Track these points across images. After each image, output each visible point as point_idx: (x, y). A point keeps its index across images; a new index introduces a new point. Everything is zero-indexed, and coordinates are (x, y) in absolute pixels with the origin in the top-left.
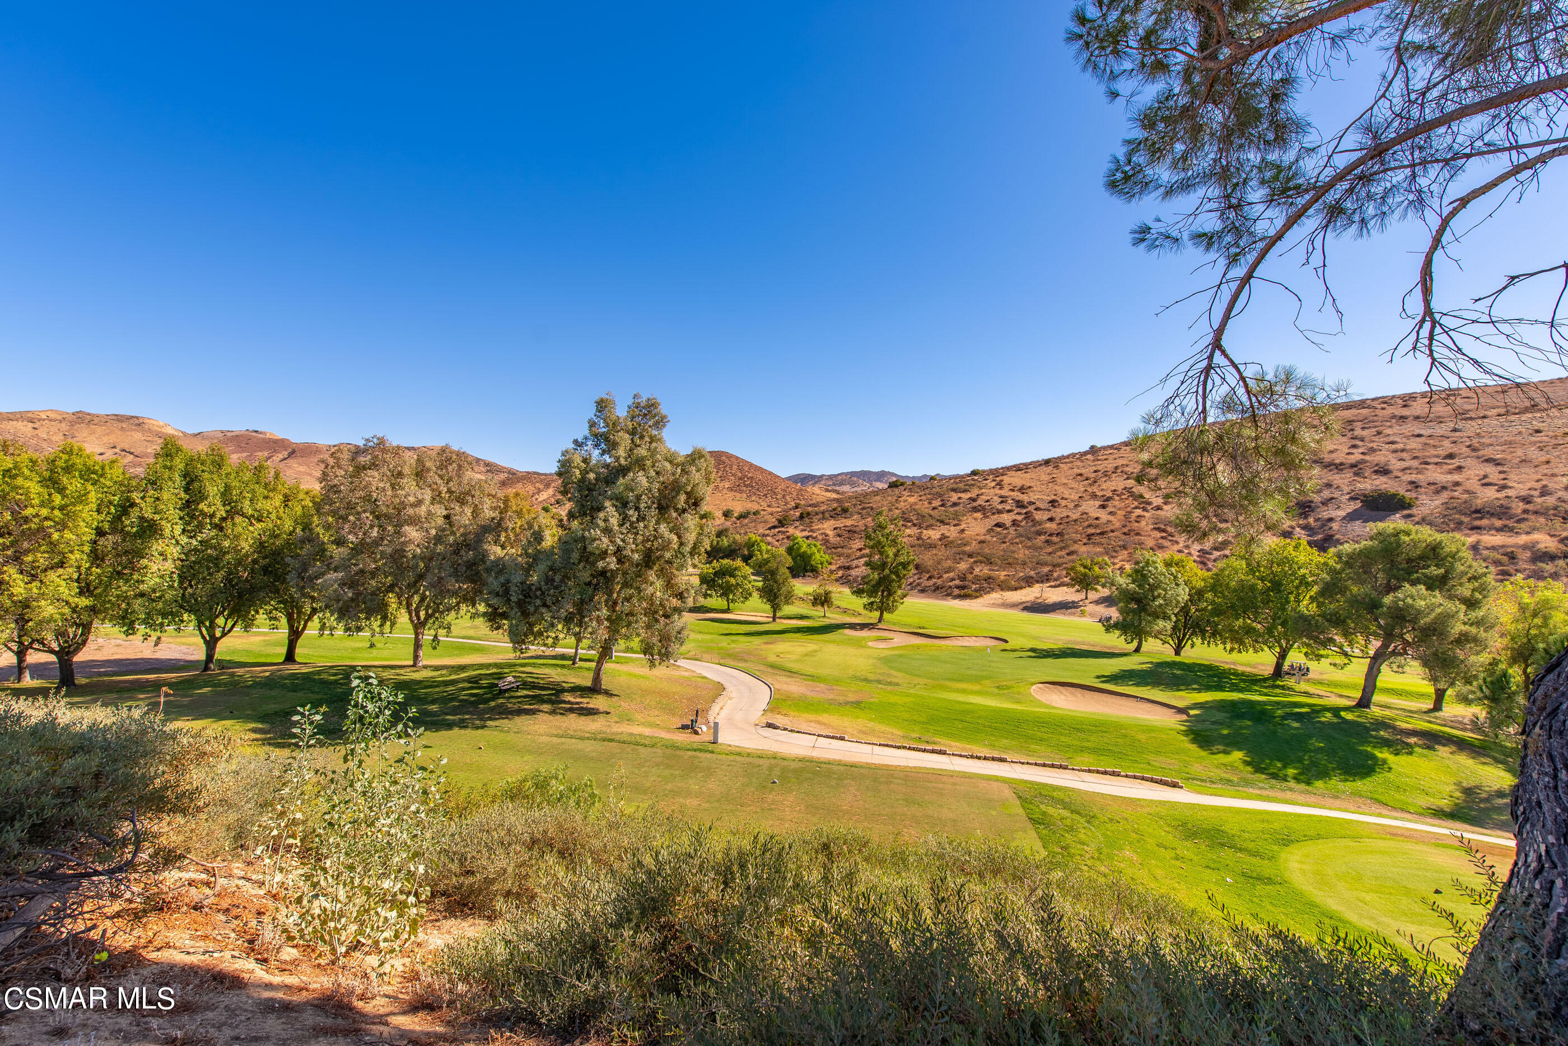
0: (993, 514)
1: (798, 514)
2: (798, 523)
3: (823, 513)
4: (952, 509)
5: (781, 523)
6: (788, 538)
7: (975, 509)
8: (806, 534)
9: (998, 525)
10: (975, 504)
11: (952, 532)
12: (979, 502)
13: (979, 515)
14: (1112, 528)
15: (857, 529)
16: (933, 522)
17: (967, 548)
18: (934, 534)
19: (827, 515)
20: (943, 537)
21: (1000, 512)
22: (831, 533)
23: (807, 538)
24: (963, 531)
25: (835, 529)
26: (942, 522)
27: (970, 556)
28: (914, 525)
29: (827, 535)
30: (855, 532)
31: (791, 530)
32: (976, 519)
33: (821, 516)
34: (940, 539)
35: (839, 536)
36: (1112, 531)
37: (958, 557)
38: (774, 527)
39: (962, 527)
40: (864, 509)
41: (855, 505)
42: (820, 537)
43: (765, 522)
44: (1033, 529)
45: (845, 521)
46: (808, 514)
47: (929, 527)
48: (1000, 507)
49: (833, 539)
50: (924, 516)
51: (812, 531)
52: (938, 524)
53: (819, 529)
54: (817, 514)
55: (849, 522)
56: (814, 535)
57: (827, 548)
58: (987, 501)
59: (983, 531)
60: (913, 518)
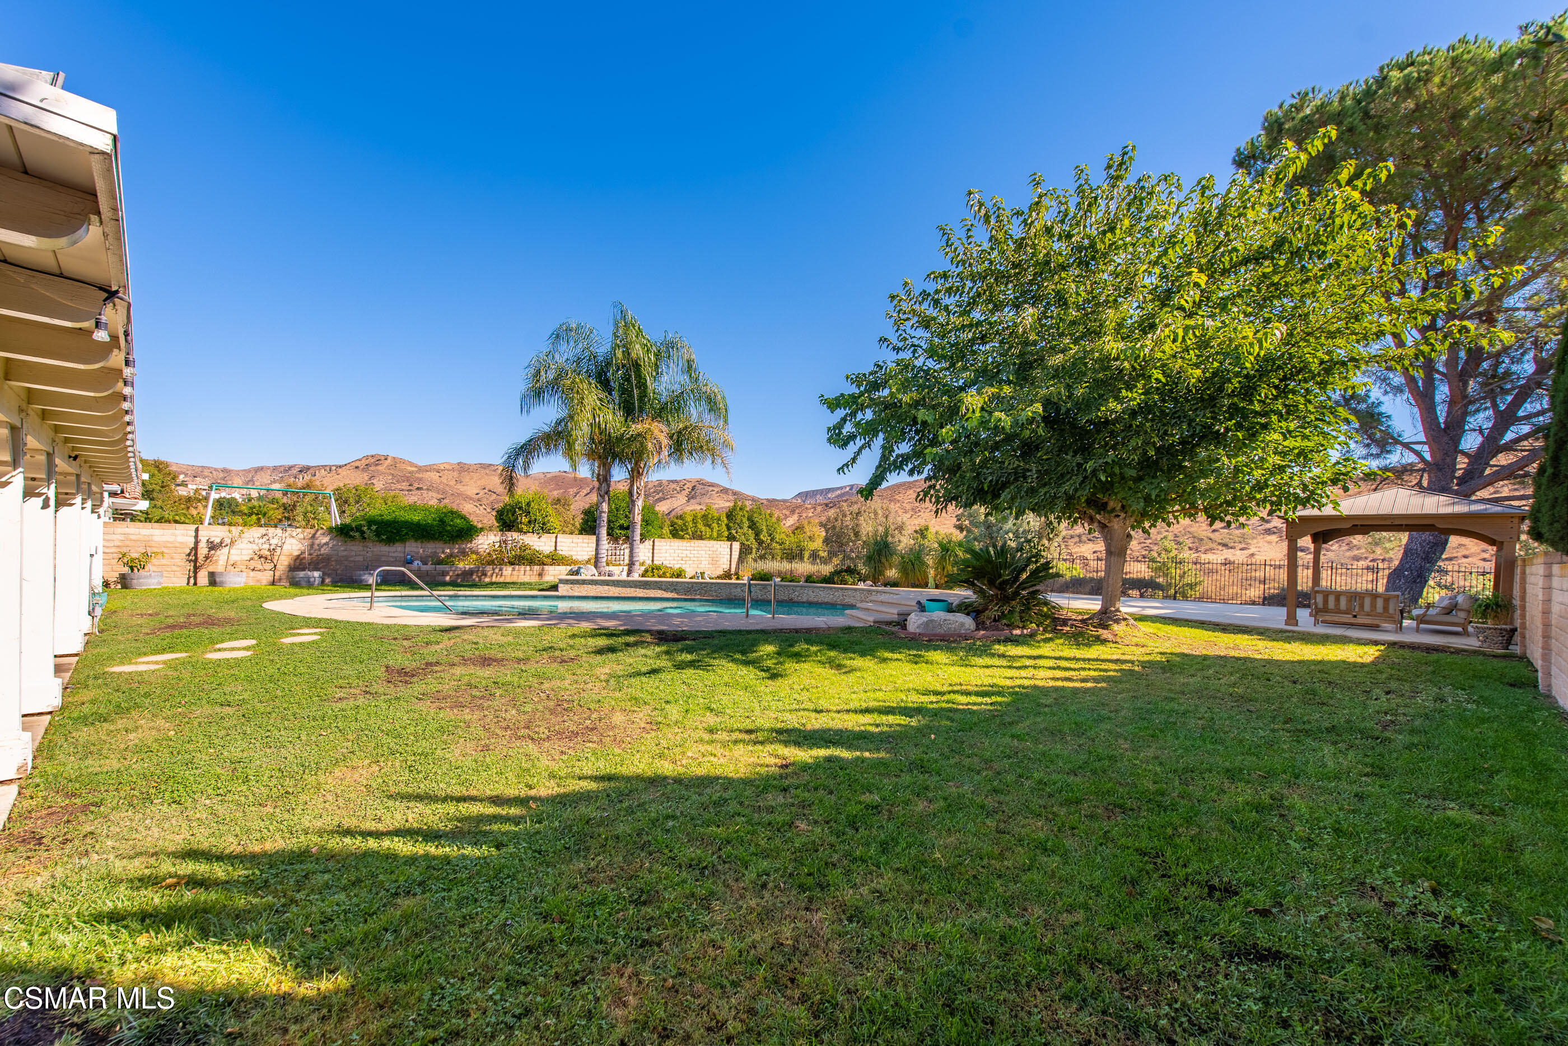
3: (1079, 536)
4: (1237, 532)
10: (1268, 526)
14: (1466, 553)
16: (1214, 546)
18: (1217, 557)
19: (1084, 538)
24: (1252, 555)
26: (1225, 545)
32: (1269, 543)
33: (1077, 539)
36: (1465, 557)
39: (1251, 551)
44: (1348, 554)
54: (1072, 537)
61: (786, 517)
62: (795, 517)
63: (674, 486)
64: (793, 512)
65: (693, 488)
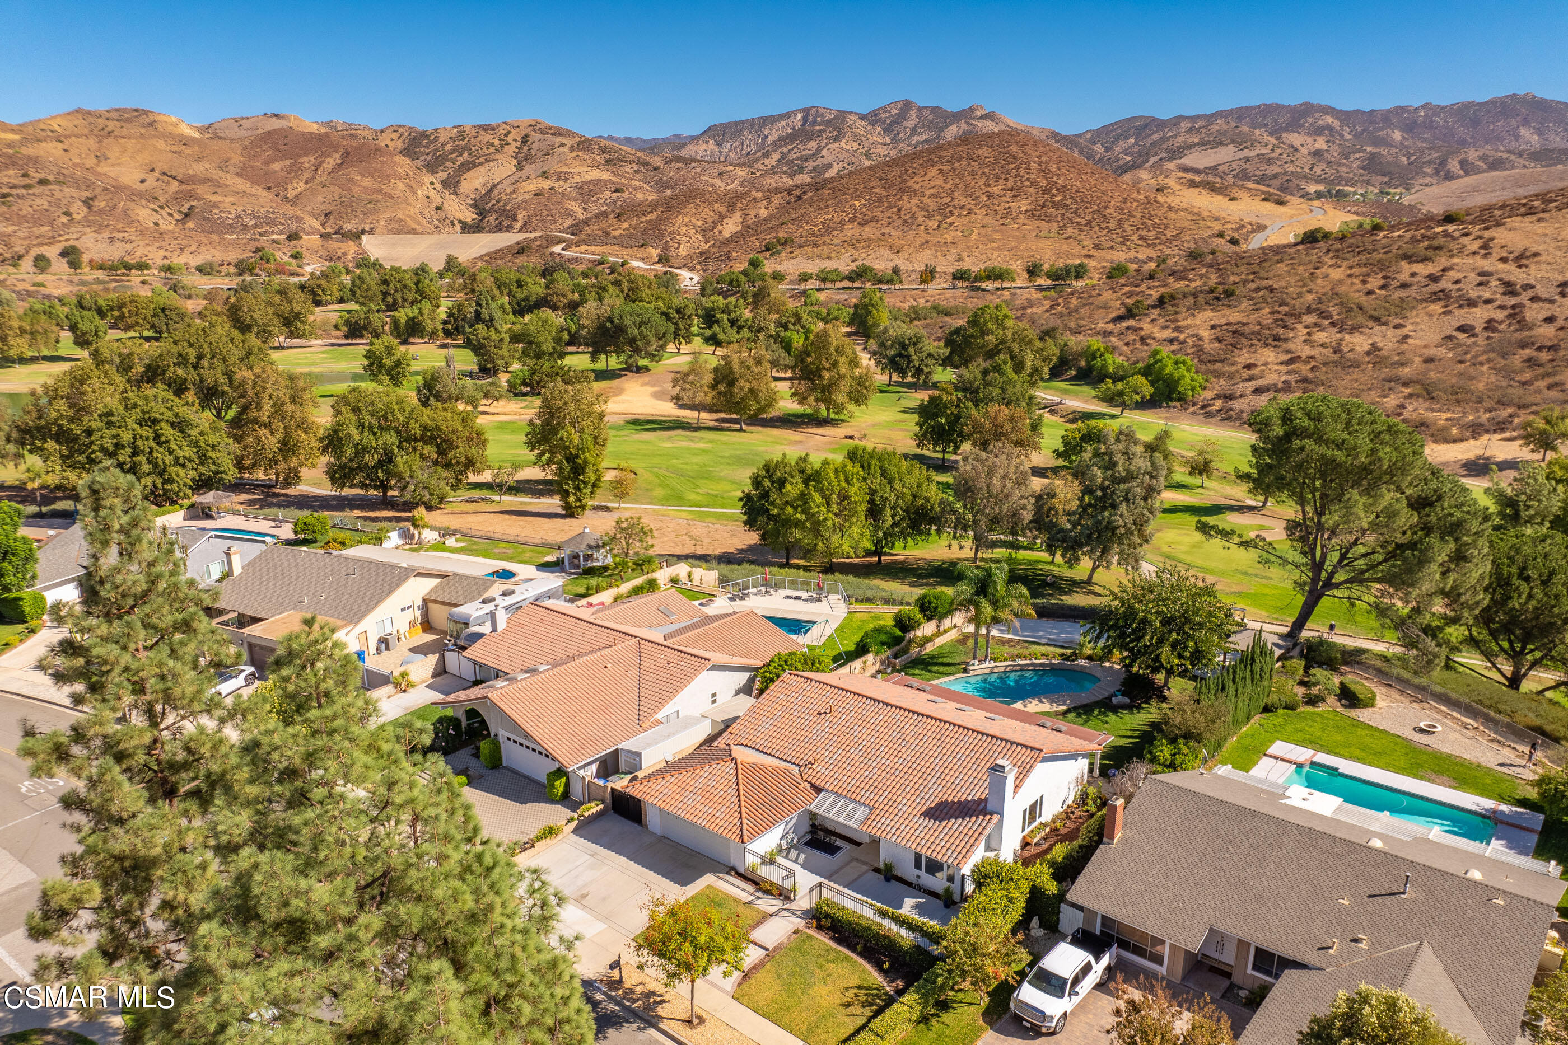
0: (1461, 307)
1: (1155, 294)
2: (1156, 312)
3: (1195, 295)
5: (1130, 313)
6: (1143, 339)
7: (1435, 297)
8: (1168, 333)
9: (1461, 329)
11: (1386, 338)
12: (1445, 284)
13: (1437, 308)
15: (1246, 330)
17: (1405, 372)
18: (1359, 343)
19: (1201, 300)
20: (1374, 348)
21: (1472, 303)
22: (1206, 334)
23: (1171, 341)
24: (1406, 337)
25: (1213, 327)
26: (1377, 320)
27: (1405, 384)
28: (1333, 324)
29: (1200, 339)
30: (1242, 334)
31: (1146, 326)
32: (1431, 316)
33: (1191, 300)
34: (1368, 353)
35: (1219, 340)
37: (1388, 385)
38: (1120, 318)
39: (1404, 331)
40: (1258, 289)
41: (1245, 282)
42: (1190, 341)
43: (1105, 307)
45: (1227, 311)
46: (1172, 297)
47: (1354, 329)
48: (1473, 294)
49: (1210, 347)
50: (1350, 310)
51: (1177, 329)
52: (1371, 324)
53: (1188, 327)
54: (1185, 296)
55: (1235, 317)
56: (1182, 337)
57: (1201, 361)
58: (1457, 282)
59: (1437, 338)
60: (1334, 310)
61: (721, 218)
62: (737, 217)
63: (486, 137)
64: (732, 207)
65: (525, 140)
